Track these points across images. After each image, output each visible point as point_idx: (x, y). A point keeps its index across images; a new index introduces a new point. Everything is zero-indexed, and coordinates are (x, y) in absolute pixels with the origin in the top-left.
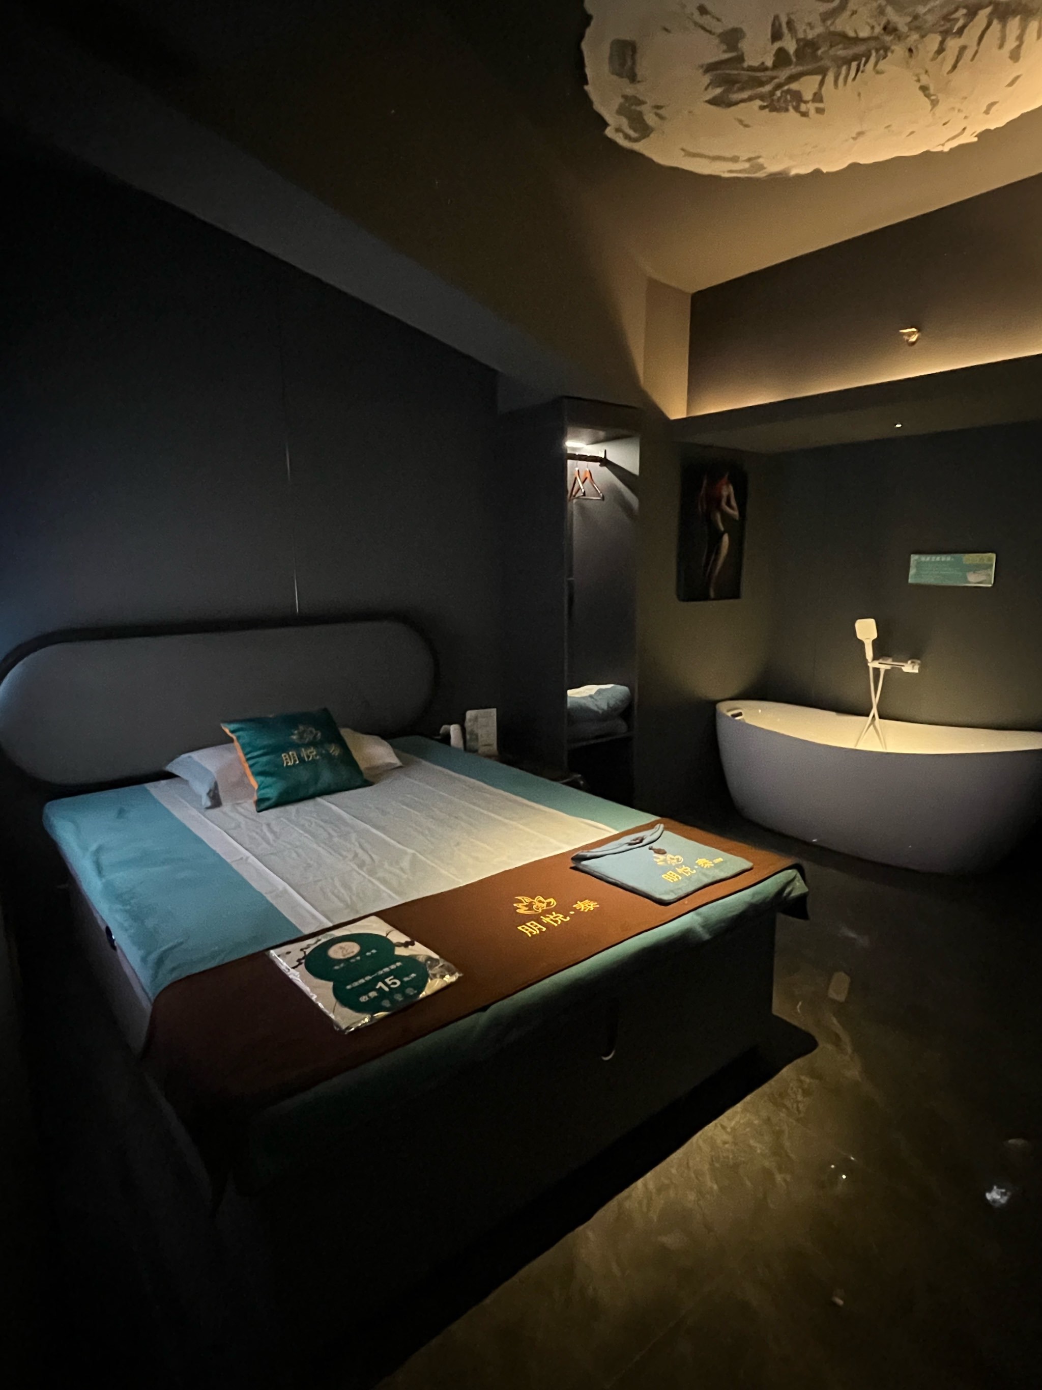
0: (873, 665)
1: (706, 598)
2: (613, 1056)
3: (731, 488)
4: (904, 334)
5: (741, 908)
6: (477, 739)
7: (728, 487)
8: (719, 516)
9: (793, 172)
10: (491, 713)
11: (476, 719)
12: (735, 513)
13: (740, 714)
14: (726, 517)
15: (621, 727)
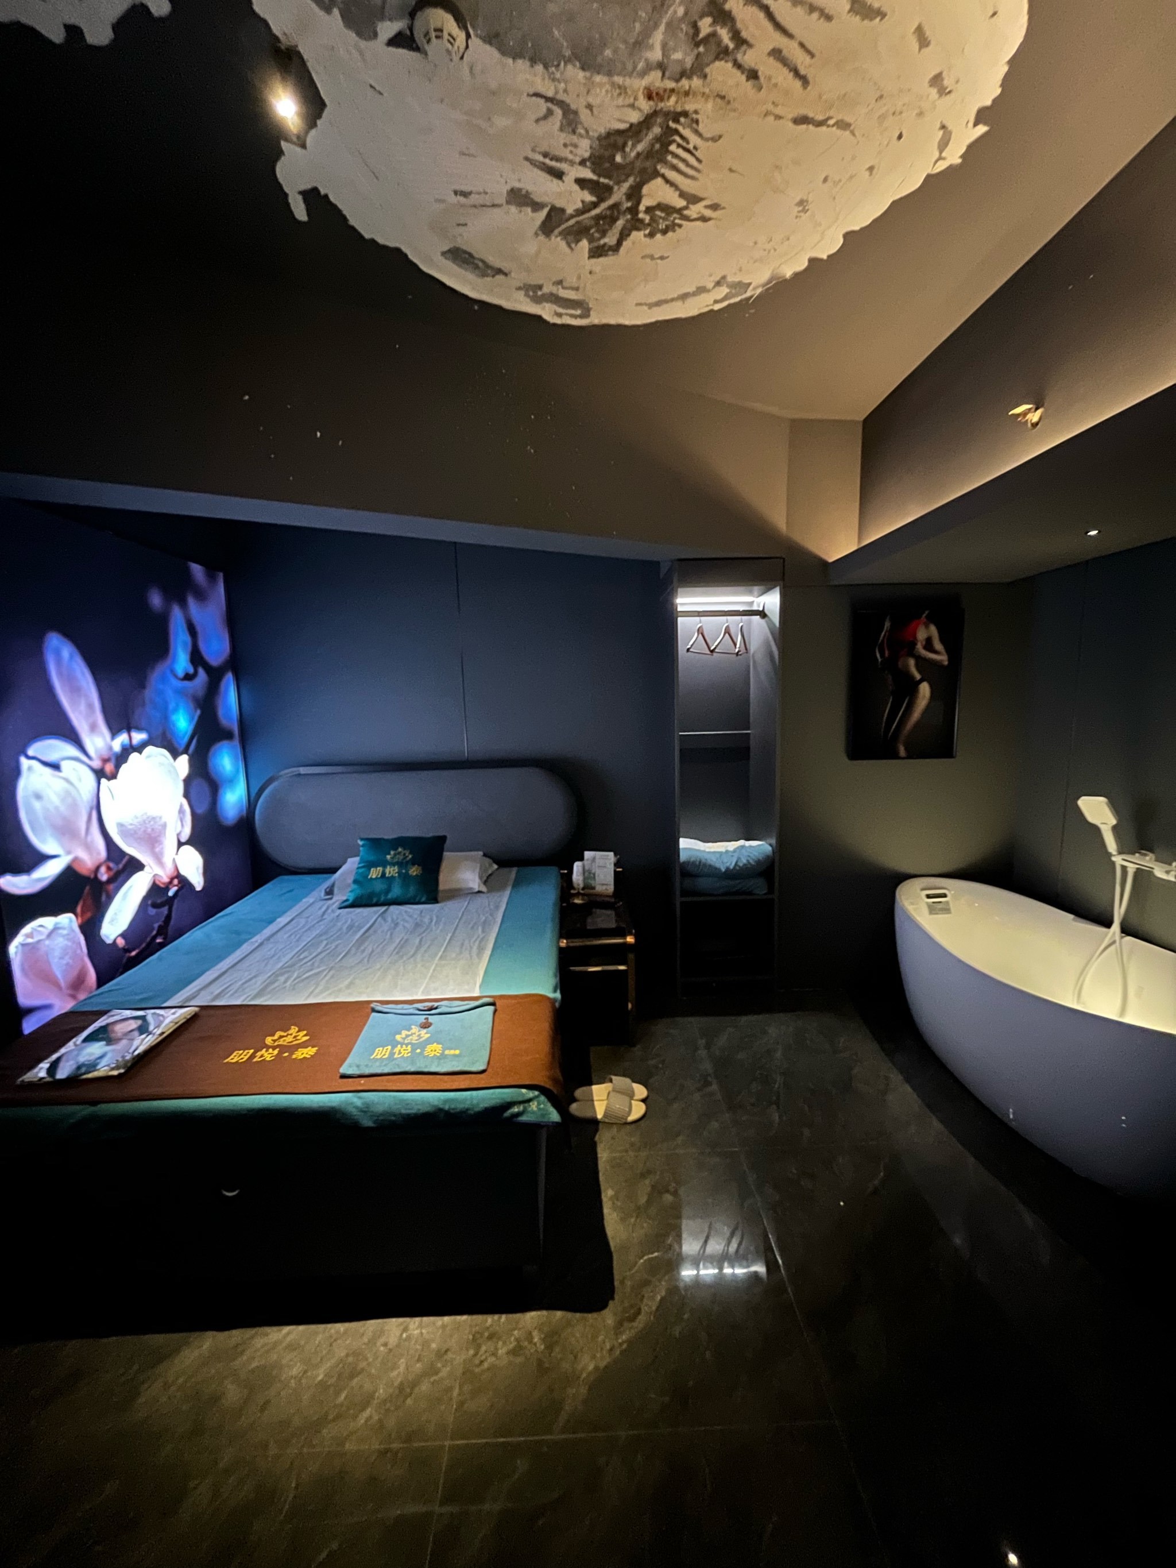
0: (1118, 860)
1: (895, 756)
2: (234, 1196)
3: (933, 629)
4: (1018, 415)
5: (425, 1109)
6: (594, 878)
7: (927, 627)
8: (912, 662)
9: (788, 274)
10: (608, 856)
11: (594, 859)
12: (943, 658)
13: (944, 896)
14: (921, 661)
15: (759, 888)
